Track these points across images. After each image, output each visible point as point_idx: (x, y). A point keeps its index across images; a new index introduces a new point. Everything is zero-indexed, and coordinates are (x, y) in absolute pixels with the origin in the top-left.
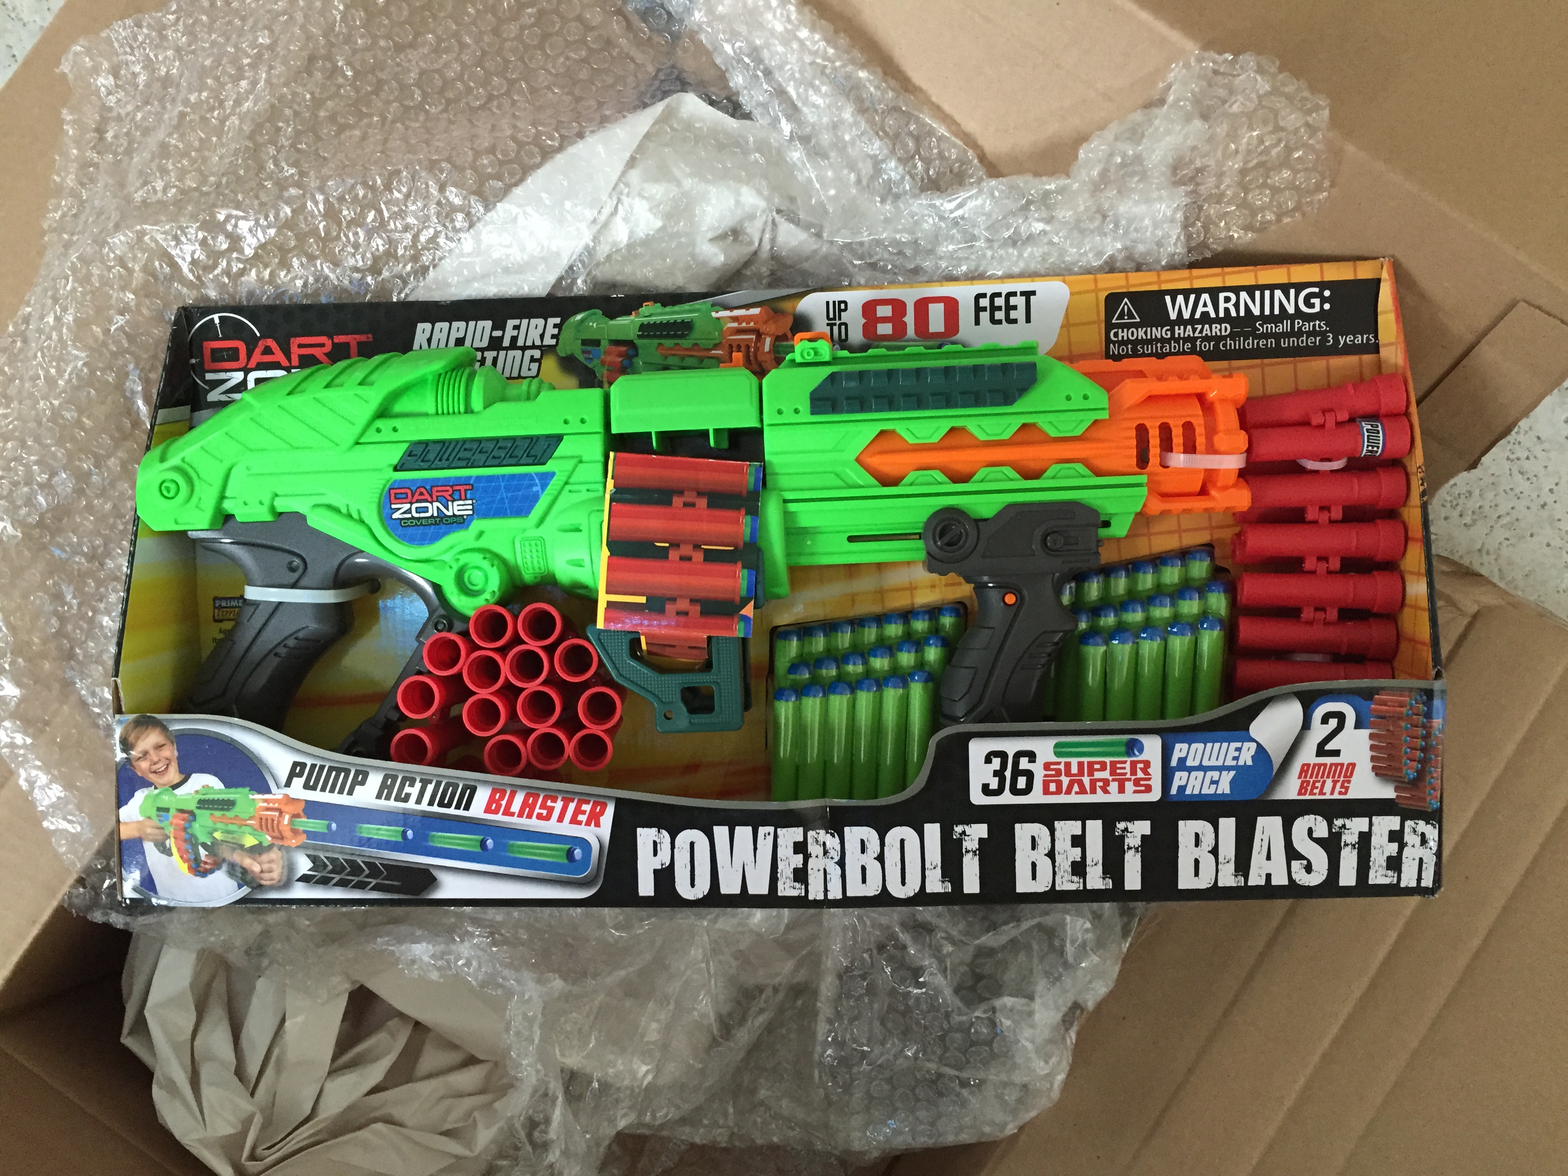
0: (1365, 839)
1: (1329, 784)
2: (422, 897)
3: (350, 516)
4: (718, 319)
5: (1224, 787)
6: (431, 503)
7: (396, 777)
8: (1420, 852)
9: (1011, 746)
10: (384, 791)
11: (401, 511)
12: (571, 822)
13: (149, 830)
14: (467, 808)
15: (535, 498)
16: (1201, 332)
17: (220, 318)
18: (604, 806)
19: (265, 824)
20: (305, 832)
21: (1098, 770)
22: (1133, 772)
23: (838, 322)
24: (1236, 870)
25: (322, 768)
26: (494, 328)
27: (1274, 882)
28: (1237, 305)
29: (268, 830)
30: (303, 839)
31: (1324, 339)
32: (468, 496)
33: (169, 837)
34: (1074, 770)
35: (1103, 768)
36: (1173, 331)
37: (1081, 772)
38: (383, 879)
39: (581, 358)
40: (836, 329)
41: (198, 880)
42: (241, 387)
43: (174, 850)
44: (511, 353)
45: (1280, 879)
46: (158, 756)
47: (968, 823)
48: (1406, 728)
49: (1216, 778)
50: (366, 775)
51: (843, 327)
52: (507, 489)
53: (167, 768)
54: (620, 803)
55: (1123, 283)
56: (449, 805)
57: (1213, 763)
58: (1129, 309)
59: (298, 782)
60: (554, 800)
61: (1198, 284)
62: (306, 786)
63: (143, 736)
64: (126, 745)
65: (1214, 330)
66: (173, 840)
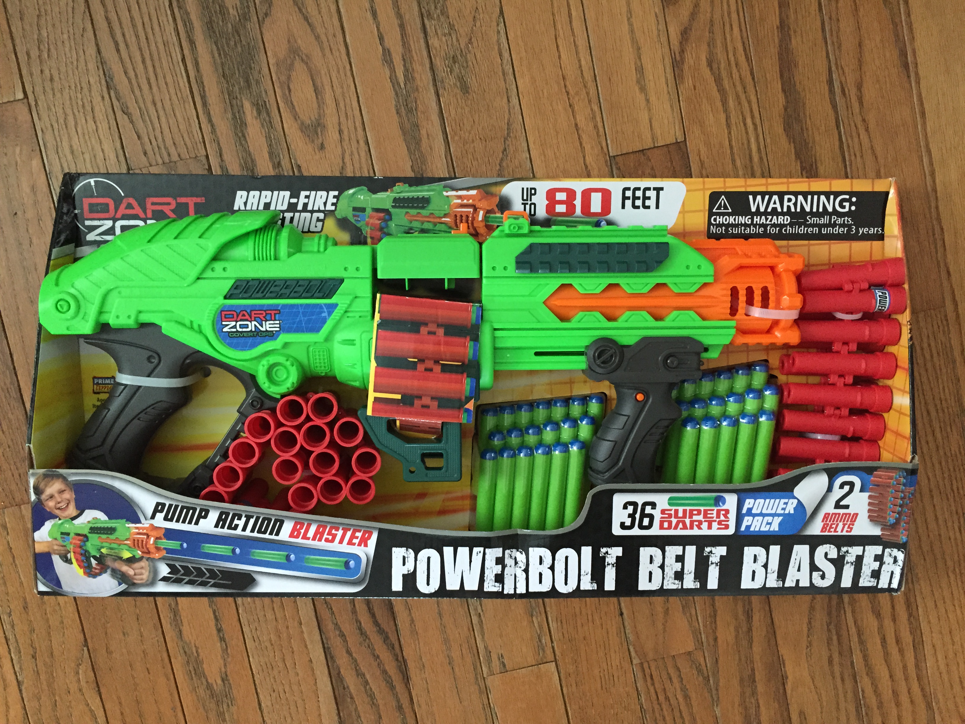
0: (860, 559)
1: (841, 525)
2: (245, 591)
3: (192, 328)
4: (448, 196)
5: (775, 527)
6: (251, 322)
7: (229, 514)
8: (892, 567)
9: (640, 499)
10: (221, 522)
11: (229, 326)
12: (348, 544)
13: (56, 547)
14: (277, 534)
15: (324, 321)
16: (771, 221)
17: (95, 182)
18: (371, 534)
19: (136, 544)
20: (165, 549)
21: (695, 515)
22: (718, 516)
23: (529, 202)
24: (778, 577)
25: (177, 506)
26: (291, 197)
27: (801, 585)
28: (795, 204)
29: (138, 547)
30: (164, 553)
31: (850, 230)
32: (277, 318)
33: (69, 552)
34: (680, 514)
35: (699, 512)
36: (752, 220)
37: (684, 516)
38: (220, 580)
39: (352, 220)
40: (528, 207)
41: (91, 580)
42: (111, 231)
43: (74, 561)
44: (303, 215)
45: (805, 583)
46: (61, 498)
47: (610, 546)
48: (892, 493)
49: (770, 521)
50: (207, 512)
51: (533, 206)
52: (304, 314)
53: (67, 506)
54: (381, 532)
55: (722, 185)
56: (265, 532)
57: (769, 511)
58: (724, 202)
59: (160, 516)
60: (337, 529)
61: (771, 189)
62: (166, 519)
63: (51, 484)
64: (38, 491)
65: (779, 220)
66: (72, 554)
